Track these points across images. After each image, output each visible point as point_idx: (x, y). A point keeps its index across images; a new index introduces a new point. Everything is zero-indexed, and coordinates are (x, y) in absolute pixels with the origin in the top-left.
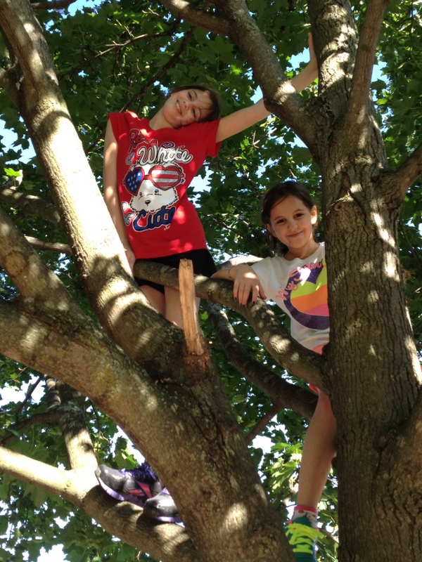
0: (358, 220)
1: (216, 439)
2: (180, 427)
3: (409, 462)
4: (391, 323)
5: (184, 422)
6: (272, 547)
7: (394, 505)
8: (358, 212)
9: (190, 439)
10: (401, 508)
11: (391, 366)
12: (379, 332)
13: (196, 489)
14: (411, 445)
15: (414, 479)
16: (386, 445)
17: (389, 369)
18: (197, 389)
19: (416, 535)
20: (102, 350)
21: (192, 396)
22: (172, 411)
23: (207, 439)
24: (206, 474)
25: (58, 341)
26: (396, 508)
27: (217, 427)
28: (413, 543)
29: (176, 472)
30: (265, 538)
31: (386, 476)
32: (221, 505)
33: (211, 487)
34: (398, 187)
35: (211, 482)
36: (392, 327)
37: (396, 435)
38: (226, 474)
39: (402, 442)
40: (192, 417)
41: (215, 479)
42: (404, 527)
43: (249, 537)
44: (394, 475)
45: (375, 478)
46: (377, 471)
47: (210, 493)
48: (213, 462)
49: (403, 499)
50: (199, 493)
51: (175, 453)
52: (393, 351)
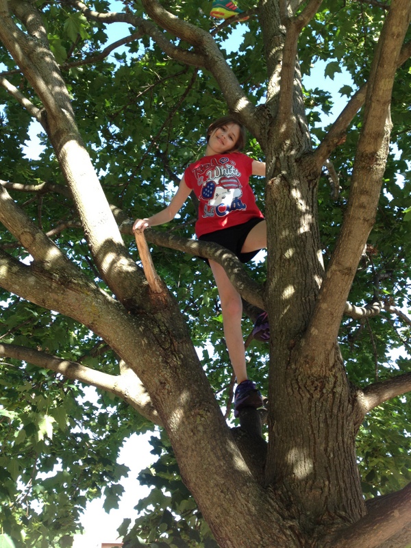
0: (285, 191)
1: (170, 347)
2: (144, 341)
3: (307, 356)
4: (305, 262)
5: (148, 338)
6: (206, 417)
7: (299, 385)
8: (285, 185)
9: (151, 348)
10: (303, 387)
11: (303, 292)
12: (296, 268)
13: (157, 381)
14: (308, 344)
15: (311, 367)
16: (294, 345)
17: (301, 293)
18: (159, 316)
19: (313, 406)
20: (89, 293)
21: (154, 321)
22: (140, 331)
23: (163, 348)
24: (162, 371)
25: (58, 289)
26: (300, 388)
27: (171, 340)
28: (310, 411)
29: (144, 371)
30: (201, 410)
31: (293, 366)
32: (173, 390)
33: (166, 380)
34: (314, 164)
35: (166, 376)
36: (306, 265)
37: (300, 338)
38: (176, 370)
39: (303, 343)
40: (154, 334)
41: (168, 374)
42: (305, 400)
43: (190, 410)
44: (298, 365)
45: (287, 368)
46: (289, 363)
47: (165, 383)
48: (167, 363)
49: (305, 381)
50: (158, 383)
51: (142, 358)
52: (305, 281)
